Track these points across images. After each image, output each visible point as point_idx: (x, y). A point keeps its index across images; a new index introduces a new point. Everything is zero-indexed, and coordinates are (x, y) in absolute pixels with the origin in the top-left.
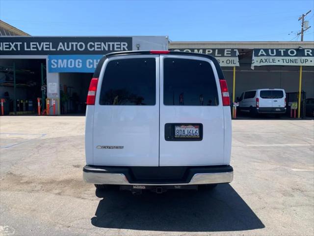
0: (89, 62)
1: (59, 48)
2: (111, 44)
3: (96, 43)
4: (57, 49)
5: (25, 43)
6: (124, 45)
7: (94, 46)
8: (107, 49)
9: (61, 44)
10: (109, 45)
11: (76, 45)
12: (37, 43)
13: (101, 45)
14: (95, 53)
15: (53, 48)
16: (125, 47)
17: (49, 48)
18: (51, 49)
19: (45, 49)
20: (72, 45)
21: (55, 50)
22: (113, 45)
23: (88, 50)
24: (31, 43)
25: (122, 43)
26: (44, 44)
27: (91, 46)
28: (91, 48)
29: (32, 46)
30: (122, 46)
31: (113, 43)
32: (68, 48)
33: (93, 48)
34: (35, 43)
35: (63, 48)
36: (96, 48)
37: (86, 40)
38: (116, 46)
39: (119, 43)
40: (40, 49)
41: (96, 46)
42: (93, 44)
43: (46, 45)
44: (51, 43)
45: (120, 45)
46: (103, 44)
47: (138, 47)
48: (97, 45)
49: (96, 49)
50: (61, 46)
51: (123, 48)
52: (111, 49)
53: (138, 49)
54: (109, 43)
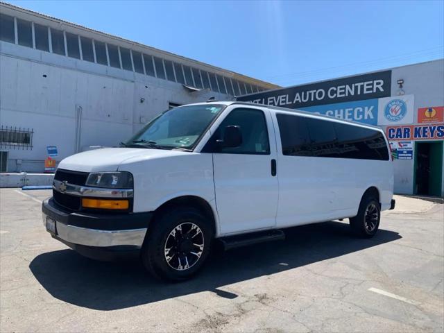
0: (330, 113)
1: (296, 100)
2: (359, 85)
3: (339, 88)
4: (293, 102)
5: (264, 99)
6: (378, 84)
7: (336, 92)
8: (352, 93)
9: (298, 95)
10: (356, 87)
11: (315, 93)
12: (274, 98)
13: (345, 89)
14: (337, 100)
15: (289, 101)
16: (379, 86)
17: (285, 102)
18: (287, 103)
20: (310, 94)
21: (291, 103)
22: (362, 87)
23: (329, 98)
24: (269, 99)
25: (375, 82)
26: (281, 98)
27: (333, 92)
28: (332, 95)
29: (269, 102)
30: (375, 86)
31: (362, 84)
32: (305, 98)
33: (335, 95)
34: (272, 98)
35: (299, 99)
36: (338, 93)
37: (325, 85)
38: (366, 87)
39: (371, 82)
40: (276, 104)
41: (339, 91)
42: (335, 89)
43: (283, 98)
44: (288, 96)
45: (372, 84)
46: (348, 87)
47: (401, 83)
48: (341, 89)
49: (339, 96)
50: (298, 98)
51: (377, 89)
52: (359, 93)
53: (401, 87)
54: (356, 85)
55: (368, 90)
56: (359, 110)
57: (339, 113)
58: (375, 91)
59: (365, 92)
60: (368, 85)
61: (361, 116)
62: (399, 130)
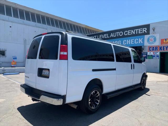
0: (125, 41)
1: (111, 36)
2: (137, 30)
3: (128, 31)
4: (110, 37)
5: (98, 36)
7: (127, 33)
8: (134, 33)
9: (112, 34)
10: (136, 31)
11: (119, 33)
12: (102, 35)
13: (131, 31)
14: (128, 36)
16: (145, 31)
17: (107, 37)
18: (108, 37)
19: (105, 38)
20: (117, 34)
21: (109, 37)
22: (138, 31)
23: (125, 35)
24: (100, 35)
25: (143, 29)
26: (105, 35)
27: (126, 33)
28: (126, 34)
29: (100, 37)
30: (143, 30)
31: (138, 29)
32: (115, 35)
33: (127, 34)
34: (101, 35)
35: (112, 36)
36: (128, 33)
37: (123, 30)
38: (139, 31)
39: (142, 29)
40: (103, 38)
41: (129, 33)
42: (127, 32)
43: (106, 35)
44: (108, 34)
45: (142, 30)
46: (132, 31)
47: (154, 29)
48: (129, 32)
49: (128, 34)
50: (112, 35)
51: (144, 31)
52: (137, 33)
53: (154, 31)
54: (136, 30)
55: (140, 32)
56: (136, 40)
57: (129, 41)
58: (143, 32)
59: (139, 33)
60: (140, 30)
61: (137, 42)
62: (153, 48)
